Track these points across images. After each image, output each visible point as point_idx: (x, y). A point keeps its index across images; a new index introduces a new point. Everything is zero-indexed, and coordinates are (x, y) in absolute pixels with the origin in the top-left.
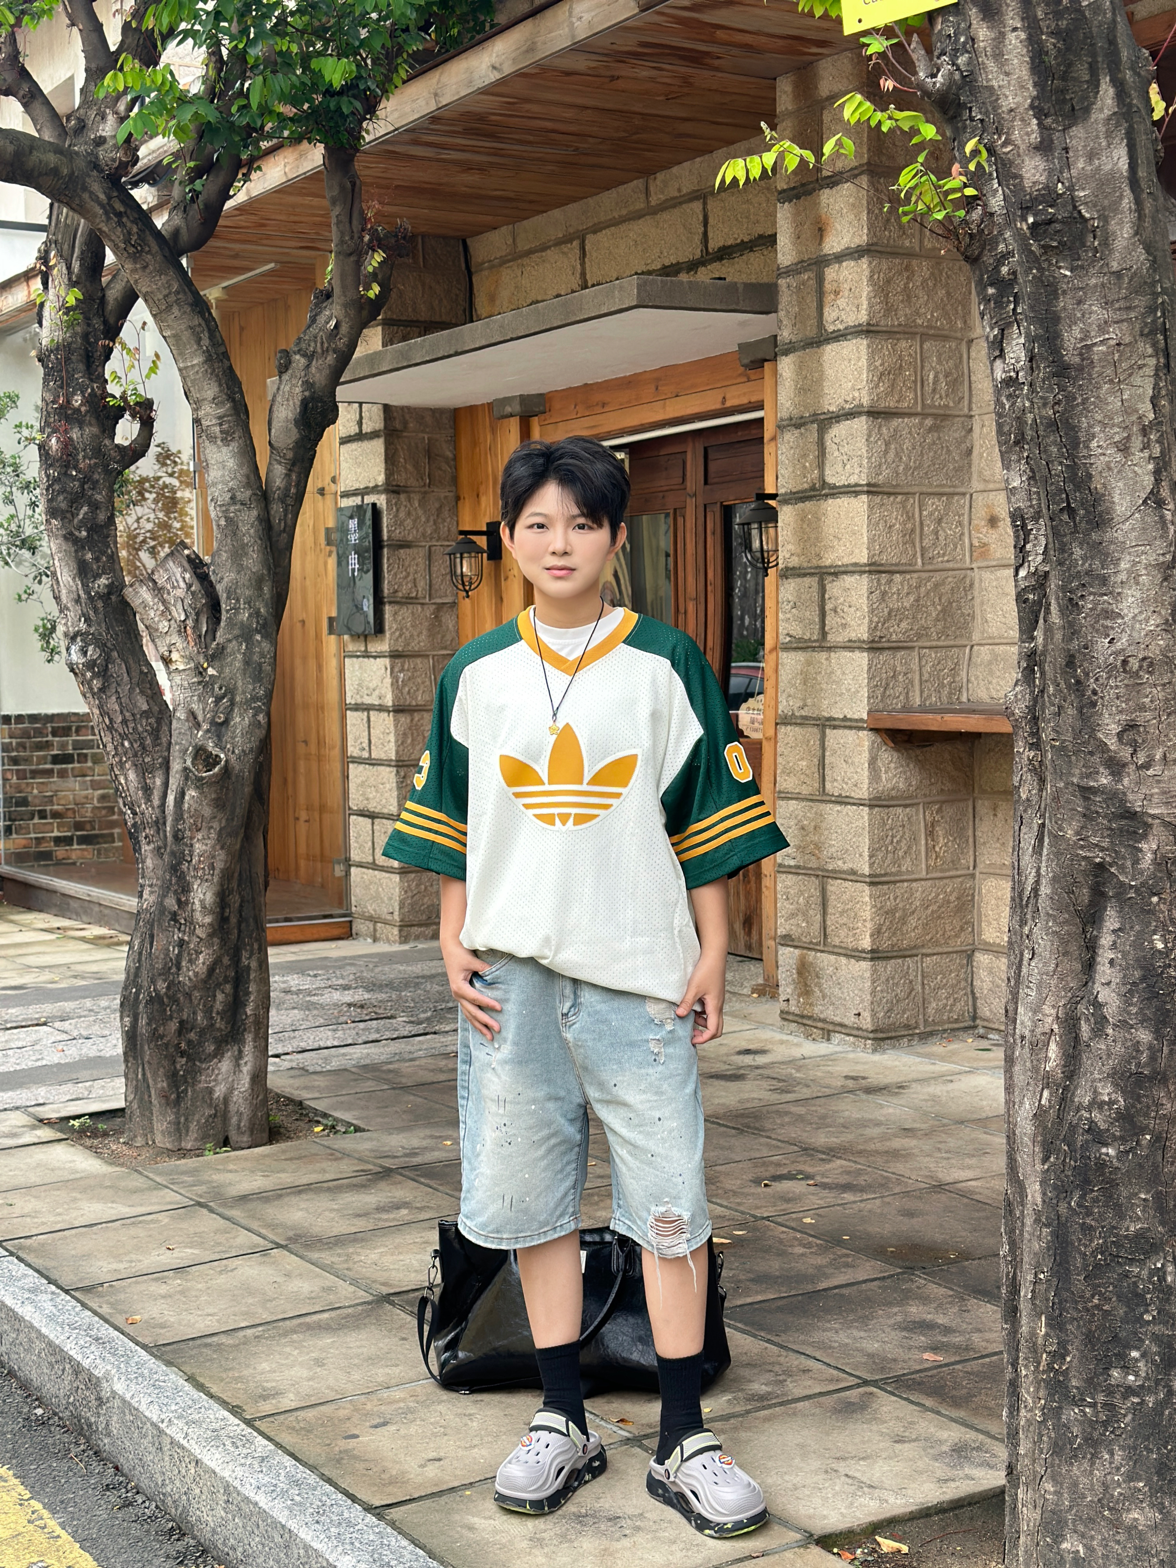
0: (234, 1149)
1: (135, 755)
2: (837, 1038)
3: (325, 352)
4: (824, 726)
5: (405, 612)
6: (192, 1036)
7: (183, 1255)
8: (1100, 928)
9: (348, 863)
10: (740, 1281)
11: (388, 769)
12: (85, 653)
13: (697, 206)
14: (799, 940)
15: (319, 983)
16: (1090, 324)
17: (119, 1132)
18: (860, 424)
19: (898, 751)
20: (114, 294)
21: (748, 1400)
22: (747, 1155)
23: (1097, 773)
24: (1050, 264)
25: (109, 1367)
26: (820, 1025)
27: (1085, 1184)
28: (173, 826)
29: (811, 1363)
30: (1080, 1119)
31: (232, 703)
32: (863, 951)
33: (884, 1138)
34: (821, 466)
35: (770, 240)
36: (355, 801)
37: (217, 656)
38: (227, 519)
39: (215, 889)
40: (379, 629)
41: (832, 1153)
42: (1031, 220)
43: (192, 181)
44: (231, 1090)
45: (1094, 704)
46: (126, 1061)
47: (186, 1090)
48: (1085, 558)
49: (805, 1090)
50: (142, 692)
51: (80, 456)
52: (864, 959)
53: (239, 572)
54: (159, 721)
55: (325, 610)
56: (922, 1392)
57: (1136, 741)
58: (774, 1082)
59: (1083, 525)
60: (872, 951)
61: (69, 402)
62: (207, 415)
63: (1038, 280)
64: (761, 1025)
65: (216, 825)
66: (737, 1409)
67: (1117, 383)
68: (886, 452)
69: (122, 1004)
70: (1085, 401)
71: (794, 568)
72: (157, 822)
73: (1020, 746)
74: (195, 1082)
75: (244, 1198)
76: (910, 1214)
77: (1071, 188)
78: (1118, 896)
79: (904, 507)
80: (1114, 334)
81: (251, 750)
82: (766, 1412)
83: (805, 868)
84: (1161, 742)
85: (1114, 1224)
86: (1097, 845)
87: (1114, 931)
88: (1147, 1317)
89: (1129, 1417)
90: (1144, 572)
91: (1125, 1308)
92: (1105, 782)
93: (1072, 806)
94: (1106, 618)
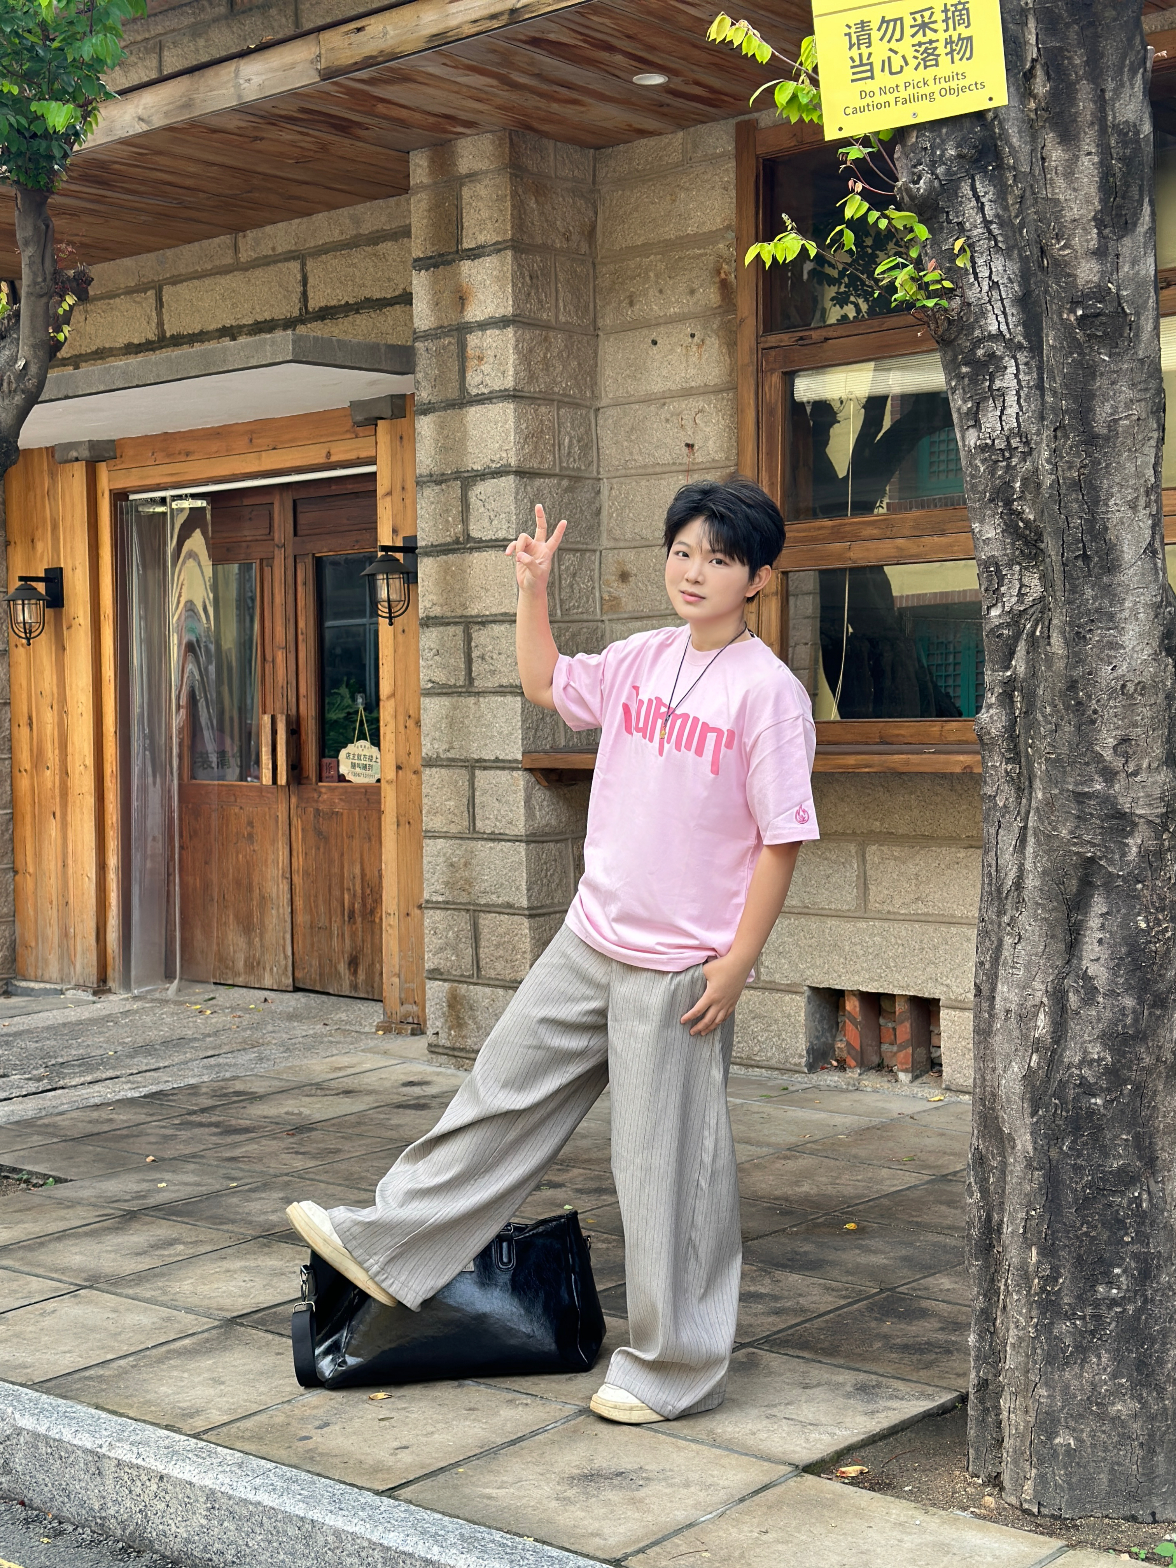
8: (1087, 913)
16: (1119, 402)
18: (508, 483)
24: (1093, 350)
27: (1076, 1131)
30: (1071, 1076)
45: (1093, 722)
48: (1095, 598)
57: (1127, 752)
67: (1134, 452)
70: (1107, 466)
73: (996, 761)
78: (1106, 885)
80: (1135, 410)
84: (1148, 754)
85: (1100, 1162)
86: (1089, 842)
87: (1102, 915)
88: (1127, 1239)
89: (1114, 1325)
90: (1142, 610)
91: (1108, 1233)
92: (1099, 787)
93: (1066, 809)
94: (1111, 649)
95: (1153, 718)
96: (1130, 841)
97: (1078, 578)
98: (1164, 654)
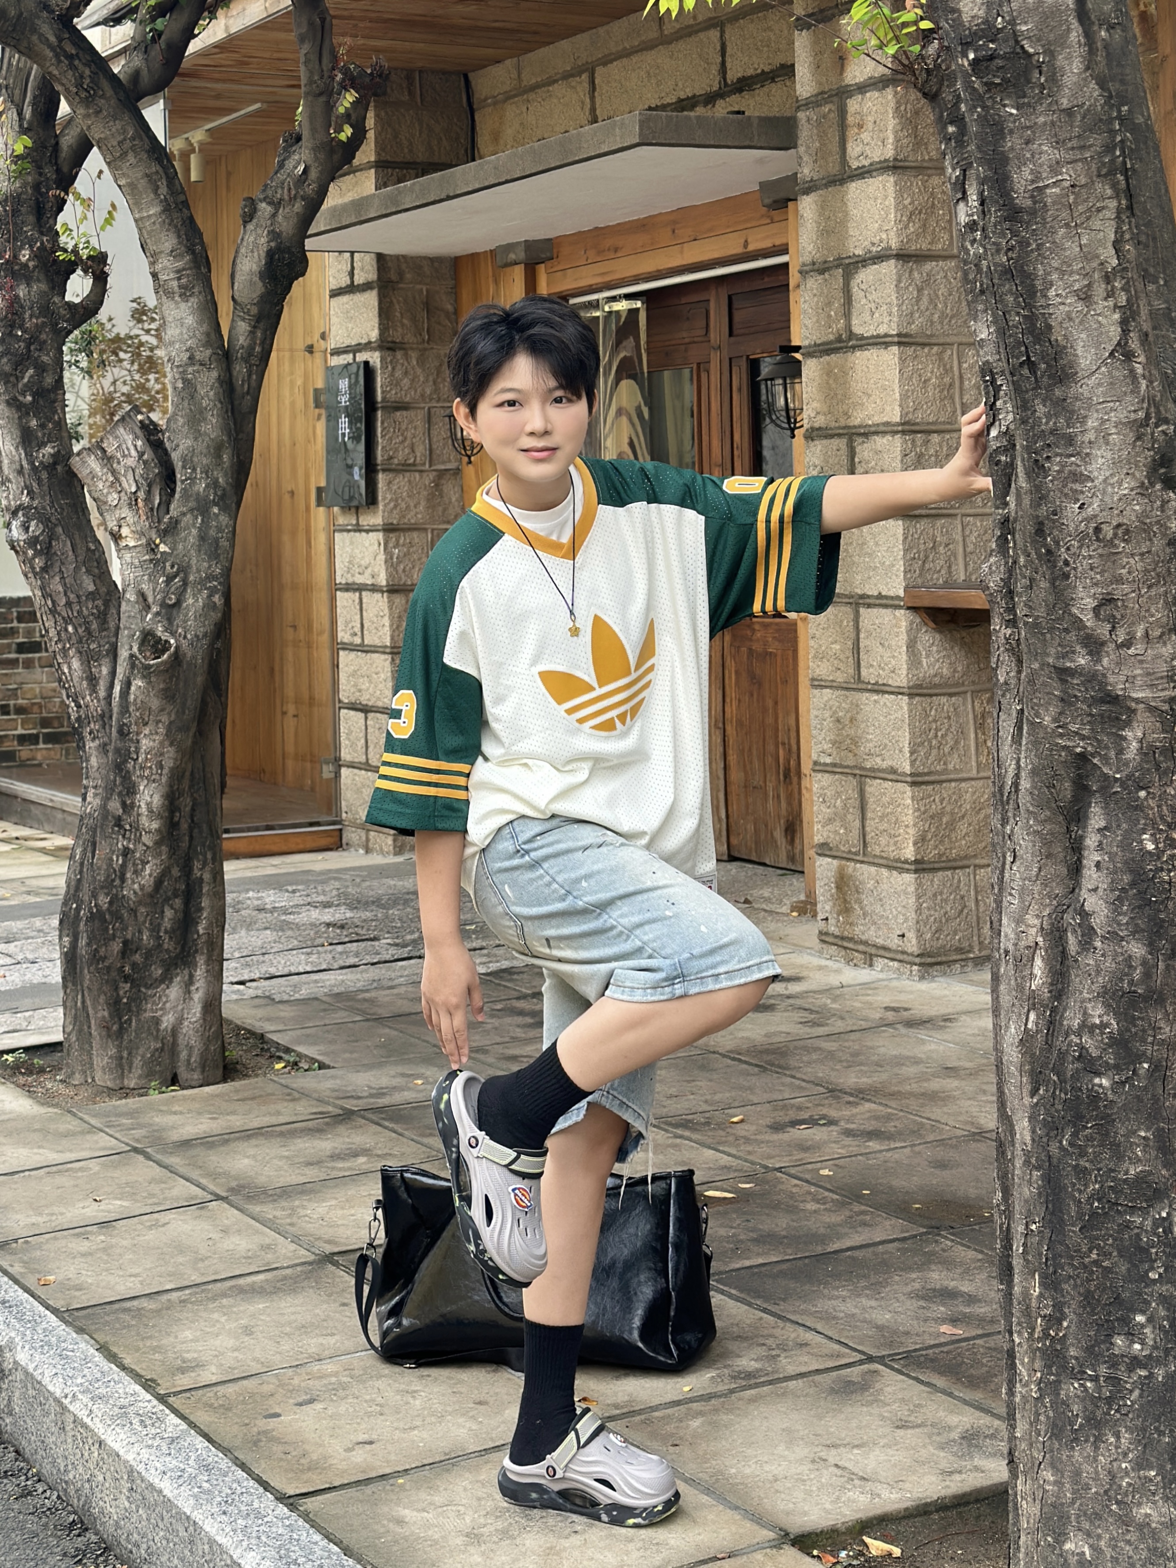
0: (183, 1088)
1: (80, 641)
2: (879, 963)
3: (292, 199)
4: (858, 605)
5: (401, 481)
6: (137, 958)
7: (113, 1207)
8: (1085, 827)
9: (338, 764)
10: (742, 1241)
11: (383, 657)
12: (27, 529)
13: (714, 34)
14: (838, 850)
15: (298, 900)
16: (1041, 165)
17: (56, 1069)
18: (889, 268)
19: (940, 632)
20: (68, 141)
21: (734, 1378)
22: (767, 1097)
23: (1074, 652)
24: (995, 102)
25: (13, 1334)
26: (861, 948)
27: (1077, 1120)
28: (118, 720)
29: (809, 1336)
30: (1070, 1045)
31: (185, 583)
32: (906, 862)
33: (922, 1078)
34: (847, 315)
35: (787, 71)
36: (346, 693)
37: (169, 531)
38: (185, 381)
39: (164, 790)
40: (372, 499)
41: (861, 1094)
42: (972, 56)
43: (153, 20)
44: (180, 1020)
45: (1066, 576)
46: (65, 987)
47: (130, 1020)
48: (1048, 416)
49: (840, 1023)
50: (88, 571)
51: (27, 316)
52: (908, 871)
53: (196, 439)
54: (107, 603)
55: (313, 479)
56: (934, 1370)
57: (1114, 617)
58: (806, 1014)
59: (1045, 379)
60: (916, 862)
61: (16, 256)
62: (164, 268)
63: (983, 120)
64: (799, 948)
65: (165, 718)
66: (721, 1388)
67: (1073, 228)
68: (918, 300)
69: (61, 921)
70: (1039, 247)
71: (820, 429)
72: (102, 716)
73: (996, 624)
74: (140, 1010)
75: (186, 1144)
76: (942, 1165)
77: (1013, 22)
78: (1103, 790)
79: (941, 359)
80: (1067, 175)
81: (205, 635)
82: (753, 1392)
83: (841, 766)
84: (1141, 619)
85: (1111, 1165)
86: (1077, 733)
87: (1100, 830)
88: (1153, 1275)
89: (1137, 1393)
90: (1113, 430)
91: (1127, 1266)
92: (1083, 662)
93: (1048, 690)
94: (1075, 481)
95: (1146, 571)
96: (1128, 733)
97: (1027, 392)
98: (1158, 486)
